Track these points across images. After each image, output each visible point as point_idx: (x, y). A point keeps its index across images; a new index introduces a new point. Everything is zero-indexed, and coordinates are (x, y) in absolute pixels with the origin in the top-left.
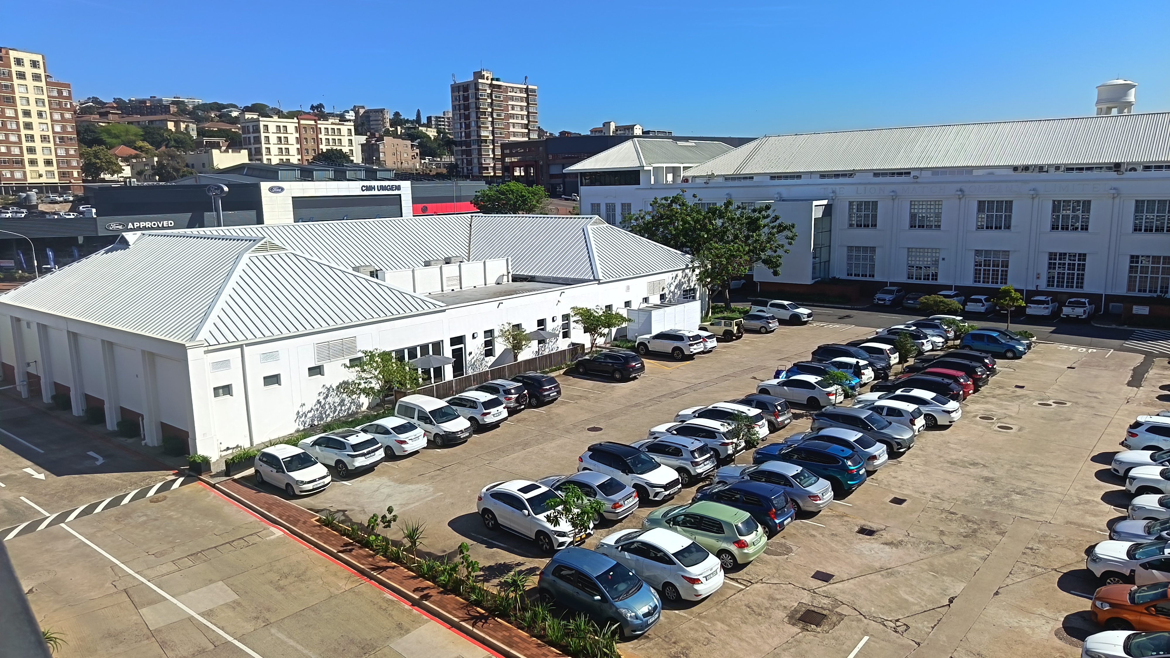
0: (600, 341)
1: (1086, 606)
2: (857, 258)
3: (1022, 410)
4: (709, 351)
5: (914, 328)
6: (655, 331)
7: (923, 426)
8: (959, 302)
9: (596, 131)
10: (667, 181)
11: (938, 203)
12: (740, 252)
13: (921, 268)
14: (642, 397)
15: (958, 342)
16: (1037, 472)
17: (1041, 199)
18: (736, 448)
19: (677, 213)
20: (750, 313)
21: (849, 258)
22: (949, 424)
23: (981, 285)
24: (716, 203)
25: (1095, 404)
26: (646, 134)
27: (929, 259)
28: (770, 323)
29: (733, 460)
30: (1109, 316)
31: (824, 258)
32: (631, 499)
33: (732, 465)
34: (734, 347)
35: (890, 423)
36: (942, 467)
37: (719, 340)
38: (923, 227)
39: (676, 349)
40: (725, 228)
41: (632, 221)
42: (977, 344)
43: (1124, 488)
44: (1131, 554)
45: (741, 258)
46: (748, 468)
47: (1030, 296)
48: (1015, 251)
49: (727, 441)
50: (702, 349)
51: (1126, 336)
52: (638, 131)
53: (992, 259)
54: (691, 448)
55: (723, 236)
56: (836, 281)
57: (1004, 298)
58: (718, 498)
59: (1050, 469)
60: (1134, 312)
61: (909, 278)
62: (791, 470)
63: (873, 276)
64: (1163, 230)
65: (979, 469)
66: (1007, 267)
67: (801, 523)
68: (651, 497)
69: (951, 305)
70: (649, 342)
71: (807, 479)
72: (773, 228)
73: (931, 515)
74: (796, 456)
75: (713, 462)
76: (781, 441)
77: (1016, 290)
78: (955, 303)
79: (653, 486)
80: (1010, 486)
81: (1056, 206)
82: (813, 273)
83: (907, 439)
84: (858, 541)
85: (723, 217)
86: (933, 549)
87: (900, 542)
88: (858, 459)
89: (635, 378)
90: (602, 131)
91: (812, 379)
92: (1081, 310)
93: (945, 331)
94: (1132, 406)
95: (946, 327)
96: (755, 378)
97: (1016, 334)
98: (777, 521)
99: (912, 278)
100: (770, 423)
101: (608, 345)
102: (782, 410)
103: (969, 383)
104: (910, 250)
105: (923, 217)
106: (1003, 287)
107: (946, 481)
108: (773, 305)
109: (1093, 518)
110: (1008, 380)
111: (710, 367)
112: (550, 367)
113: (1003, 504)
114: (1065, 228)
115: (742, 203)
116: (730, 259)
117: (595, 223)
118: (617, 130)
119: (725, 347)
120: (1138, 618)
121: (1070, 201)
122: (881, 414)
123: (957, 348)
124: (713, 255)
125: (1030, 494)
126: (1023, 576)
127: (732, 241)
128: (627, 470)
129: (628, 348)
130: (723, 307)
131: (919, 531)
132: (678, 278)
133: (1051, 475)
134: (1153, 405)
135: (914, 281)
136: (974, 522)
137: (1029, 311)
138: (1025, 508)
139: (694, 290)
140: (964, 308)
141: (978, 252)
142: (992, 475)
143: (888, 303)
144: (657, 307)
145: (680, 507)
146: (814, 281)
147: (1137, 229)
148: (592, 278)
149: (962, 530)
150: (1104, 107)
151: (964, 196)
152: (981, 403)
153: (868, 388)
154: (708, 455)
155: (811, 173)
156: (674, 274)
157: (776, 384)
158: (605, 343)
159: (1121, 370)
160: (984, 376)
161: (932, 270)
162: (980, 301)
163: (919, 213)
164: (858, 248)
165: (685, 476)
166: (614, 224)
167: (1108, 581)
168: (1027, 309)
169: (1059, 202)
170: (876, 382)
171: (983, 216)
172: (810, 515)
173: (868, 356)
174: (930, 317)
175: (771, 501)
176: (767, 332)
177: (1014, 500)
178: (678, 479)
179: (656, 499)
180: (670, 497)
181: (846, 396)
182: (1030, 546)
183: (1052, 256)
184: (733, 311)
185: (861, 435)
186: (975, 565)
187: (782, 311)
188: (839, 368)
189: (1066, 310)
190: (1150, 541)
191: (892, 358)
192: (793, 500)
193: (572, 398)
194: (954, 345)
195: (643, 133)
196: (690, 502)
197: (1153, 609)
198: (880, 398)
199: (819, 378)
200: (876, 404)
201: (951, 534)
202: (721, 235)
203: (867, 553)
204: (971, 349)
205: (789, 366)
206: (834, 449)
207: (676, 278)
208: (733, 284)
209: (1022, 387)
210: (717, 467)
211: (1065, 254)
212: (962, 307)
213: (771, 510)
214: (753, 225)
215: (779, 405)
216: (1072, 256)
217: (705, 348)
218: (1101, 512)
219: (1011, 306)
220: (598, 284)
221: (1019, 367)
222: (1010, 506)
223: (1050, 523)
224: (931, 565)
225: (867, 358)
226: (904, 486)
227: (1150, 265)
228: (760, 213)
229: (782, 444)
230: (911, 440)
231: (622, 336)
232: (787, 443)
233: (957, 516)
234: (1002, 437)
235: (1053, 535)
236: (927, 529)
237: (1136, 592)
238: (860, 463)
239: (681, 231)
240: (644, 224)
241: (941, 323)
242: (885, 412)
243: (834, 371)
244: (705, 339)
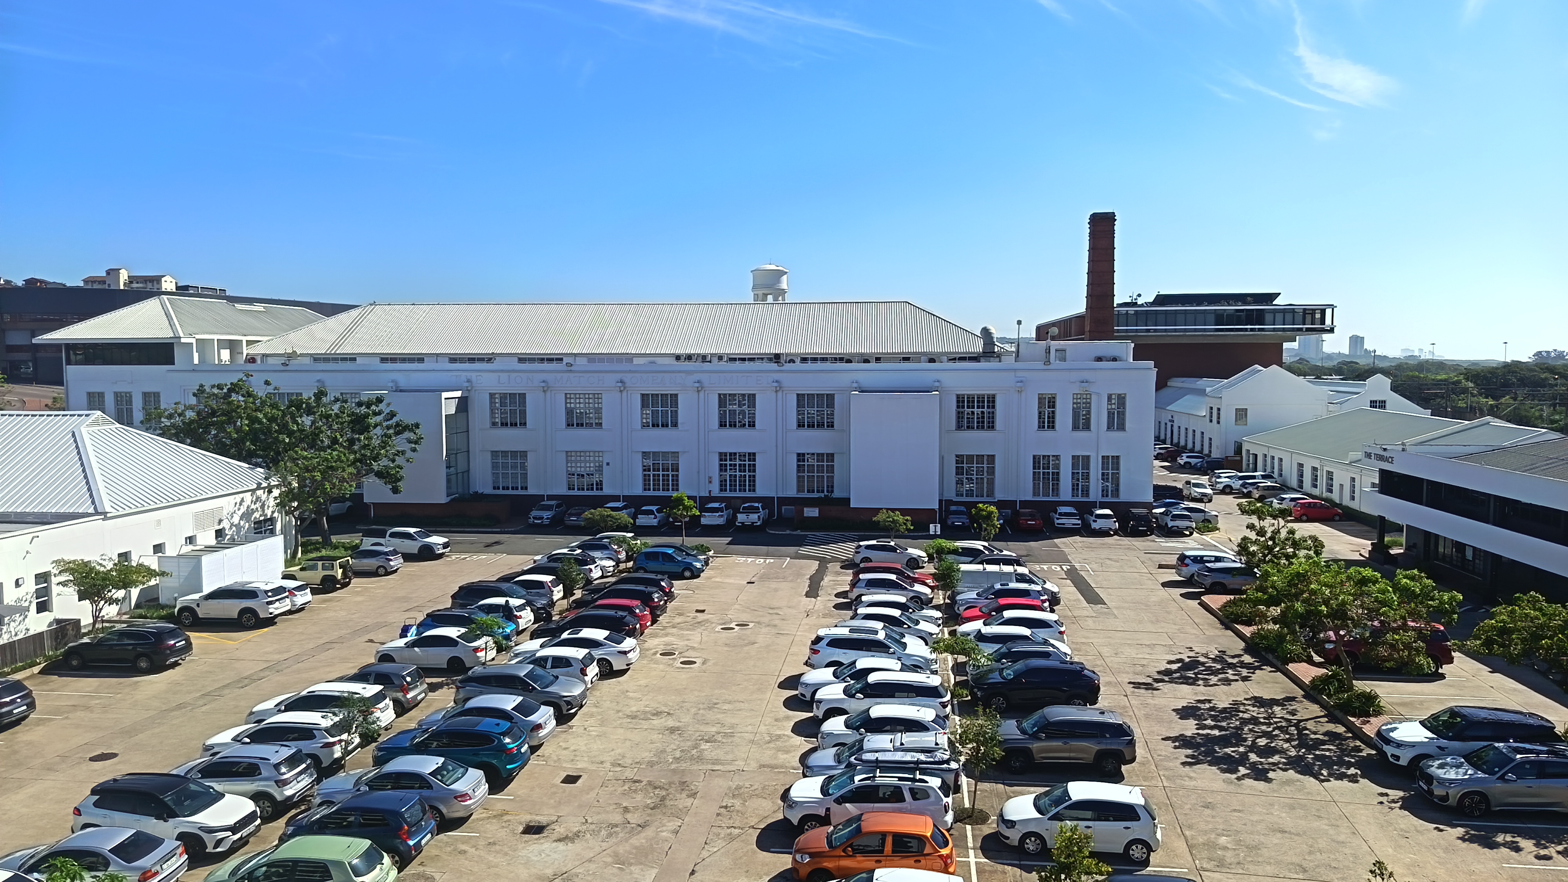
0: (110, 611)
1: (787, 864)
2: (505, 466)
3: (705, 639)
4: (301, 609)
5: (579, 551)
6: (208, 588)
7: (597, 674)
8: (629, 515)
9: (93, 282)
10: (220, 360)
11: (597, 397)
12: (342, 462)
13: (583, 476)
14: (189, 692)
15: (630, 564)
16: (725, 712)
17: (706, 392)
18: (346, 747)
19: (238, 407)
20: (362, 548)
21: (495, 466)
22: (626, 667)
23: (651, 493)
24: (301, 394)
25: (776, 622)
26: (182, 290)
27: (592, 465)
28: (391, 560)
29: (342, 767)
30: (783, 522)
31: (461, 467)
32: (174, 859)
33: (342, 774)
34: (339, 600)
35: (557, 677)
36: (621, 724)
37: (314, 592)
38: (582, 425)
39: (244, 611)
40: (317, 428)
41: (163, 420)
42: (652, 565)
43: (811, 715)
44: (824, 790)
45: (344, 470)
46: (366, 774)
47: (703, 503)
48: (685, 452)
49: (332, 740)
50: (288, 608)
51: (799, 542)
52: (168, 284)
53: (661, 462)
54: (275, 760)
55: (314, 440)
56: (479, 497)
57: (676, 507)
58: (322, 827)
59: (738, 705)
60: (805, 515)
61: (569, 489)
62: (428, 764)
63: (526, 488)
64: (824, 425)
65: (663, 719)
66: (678, 470)
67: (445, 838)
68: (210, 850)
69: (620, 519)
70: (198, 605)
71: (451, 773)
72: (388, 428)
73: (611, 789)
74: (435, 743)
75: (311, 775)
76: (413, 725)
77: (689, 498)
78: (624, 516)
79: (211, 830)
80: (698, 734)
81: (723, 400)
82: (448, 488)
83: (579, 695)
84: (523, 845)
85: (314, 413)
86: (616, 833)
87: (577, 835)
88: (518, 733)
89: (175, 664)
90: (104, 282)
91: (452, 632)
92: (756, 516)
93: (616, 551)
94: (812, 620)
95: (616, 547)
96: (371, 641)
97: (692, 549)
98: (411, 843)
99: (574, 489)
100: (396, 702)
101: (125, 617)
102: (414, 681)
103: (645, 613)
104: (569, 454)
105: (581, 413)
106: (675, 494)
107: (628, 741)
108: (393, 535)
109: (785, 756)
110: (688, 605)
111: (302, 633)
112: (12, 663)
113: (692, 758)
114: (733, 425)
115: (342, 394)
116: (327, 472)
117: (95, 423)
118: (131, 282)
119: (325, 601)
120: (837, 864)
121: (735, 395)
122: (545, 668)
123: (630, 572)
124: (300, 468)
125: (720, 739)
126: (720, 843)
127: (329, 447)
128: (165, 813)
129: (161, 618)
130: (319, 543)
131: (599, 813)
132: (245, 504)
133: (740, 712)
134: (830, 616)
135: (576, 492)
136: (661, 788)
137: (703, 521)
138: (716, 757)
139: (272, 520)
140: (635, 522)
141: (645, 454)
142: (678, 724)
143: (546, 522)
144: (209, 549)
145: (258, 854)
146: (449, 499)
147: (800, 425)
148: (91, 510)
149: (649, 801)
150: (760, 293)
151: (625, 388)
152: (661, 637)
153: (527, 634)
154: (304, 766)
155: (437, 355)
156: (238, 498)
157: (403, 645)
158: (118, 614)
159: (799, 580)
160: (661, 603)
161: (596, 478)
162: (650, 512)
163: (576, 408)
164: (505, 453)
165: (267, 804)
166: (130, 424)
167: (806, 827)
168: (702, 519)
169: (725, 395)
170: (537, 625)
171: (648, 412)
172: (457, 823)
173: (525, 593)
174: (598, 536)
175: (401, 815)
176: (388, 573)
177: (703, 750)
178: (254, 812)
179: (219, 850)
180: (243, 842)
181: (500, 649)
182: (724, 804)
183: (722, 456)
184: (336, 547)
185: (520, 699)
186: (666, 843)
187: (407, 542)
188: (488, 613)
189: (741, 517)
190: (841, 771)
191: (555, 593)
192: (434, 808)
193: (57, 711)
194: (627, 568)
195: (178, 288)
196: (276, 842)
197: (850, 849)
198: (542, 646)
199: (463, 630)
200: (538, 655)
201: (636, 808)
202: (312, 439)
203: (535, 859)
204: (646, 571)
205: (421, 617)
206: (487, 724)
207: (240, 504)
208: (334, 508)
209: (703, 611)
210: (318, 781)
211: (735, 454)
212: (632, 521)
213: (402, 828)
214: (359, 424)
215: (408, 675)
216: (742, 456)
217: (293, 605)
218: (792, 746)
219: (685, 517)
220: (103, 519)
221: (698, 588)
222: (700, 759)
223: (743, 771)
224: (616, 855)
225: (525, 595)
226: (577, 758)
227: (816, 464)
228: (368, 407)
229: (415, 729)
230: (583, 695)
231: (149, 601)
232: (422, 727)
233: (642, 784)
234: (684, 676)
235: (747, 784)
236: (608, 809)
237: (833, 833)
238: (521, 737)
239: (247, 434)
240: (184, 423)
241: (610, 543)
242: (549, 665)
243: (482, 617)
244: (292, 592)
